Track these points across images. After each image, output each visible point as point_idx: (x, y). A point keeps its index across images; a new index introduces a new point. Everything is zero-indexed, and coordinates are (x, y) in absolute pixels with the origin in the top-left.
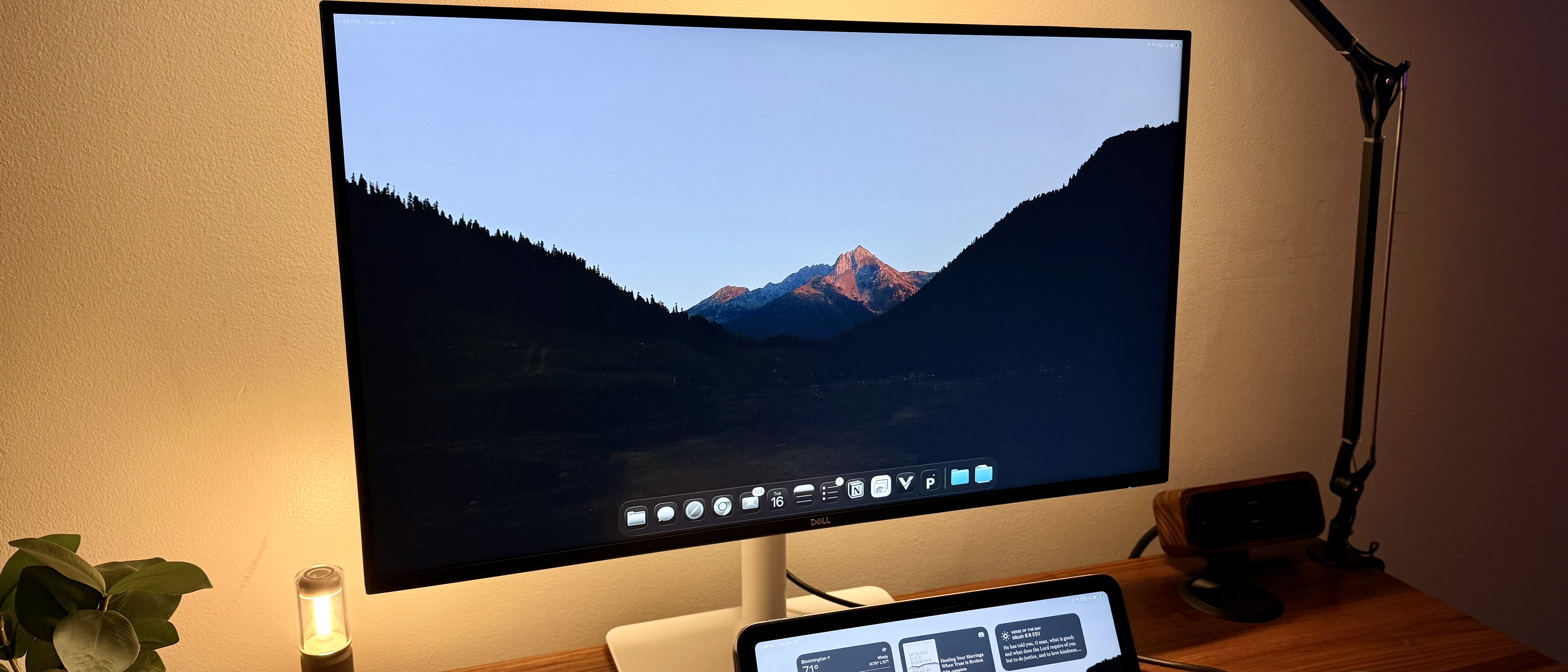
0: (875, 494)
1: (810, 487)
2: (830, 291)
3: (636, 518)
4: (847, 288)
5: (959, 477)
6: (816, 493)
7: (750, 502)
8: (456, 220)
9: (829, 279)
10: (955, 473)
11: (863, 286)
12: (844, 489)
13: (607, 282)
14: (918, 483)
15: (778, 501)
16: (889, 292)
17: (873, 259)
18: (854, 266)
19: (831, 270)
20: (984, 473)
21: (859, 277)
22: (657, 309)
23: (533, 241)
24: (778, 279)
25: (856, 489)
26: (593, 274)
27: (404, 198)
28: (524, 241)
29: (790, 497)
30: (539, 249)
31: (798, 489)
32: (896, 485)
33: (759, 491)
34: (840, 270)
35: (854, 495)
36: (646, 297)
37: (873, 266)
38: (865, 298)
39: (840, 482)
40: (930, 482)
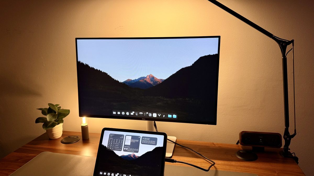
0: (154, 116)
1: (142, 113)
2: (146, 81)
3: (114, 113)
4: (148, 81)
5: (170, 116)
6: (143, 114)
7: (132, 114)
8: (91, 67)
9: (145, 79)
10: (169, 115)
11: (151, 81)
12: (148, 114)
13: (111, 77)
14: (162, 116)
15: (137, 114)
16: (156, 82)
17: (153, 76)
18: (150, 77)
19: (146, 78)
20: (175, 116)
21: (151, 79)
22: (118, 82)
23: (101, 70)
24: (137, 79)
25: (150, 115)
26: (109, 76)
27: (85, 64)
28: (99, 70)
29: (139, 114)
30: (101, 72)
31: (140, 113)
32: (157, 116)
33: (133, 112)
34: (147, 78)
35: (150, 116)
36: (116, 80)
37: (153, 78)
38: (152, 83)
39: (147, 113)
40: (164, 116)
